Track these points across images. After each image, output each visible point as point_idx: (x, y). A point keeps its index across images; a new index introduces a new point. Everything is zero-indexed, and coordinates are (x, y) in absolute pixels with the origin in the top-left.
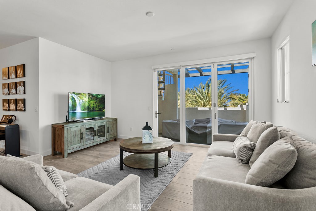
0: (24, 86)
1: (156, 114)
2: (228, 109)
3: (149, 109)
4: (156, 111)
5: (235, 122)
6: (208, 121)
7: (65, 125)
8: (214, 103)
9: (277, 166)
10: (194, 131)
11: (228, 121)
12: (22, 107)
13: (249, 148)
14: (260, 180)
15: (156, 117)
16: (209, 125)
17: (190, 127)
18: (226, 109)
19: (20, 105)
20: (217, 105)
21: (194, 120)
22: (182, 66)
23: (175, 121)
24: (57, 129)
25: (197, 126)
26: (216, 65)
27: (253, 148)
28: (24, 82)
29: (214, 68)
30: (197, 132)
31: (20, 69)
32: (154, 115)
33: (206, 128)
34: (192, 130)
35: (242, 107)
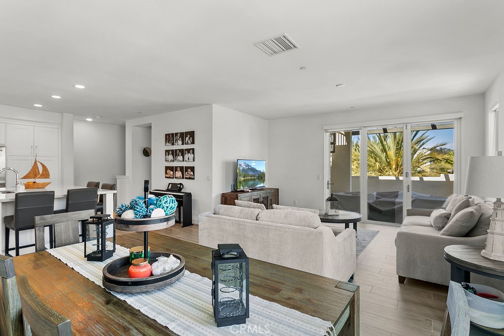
0: (193, 153)
1: (328, 184)
2: (425, 179)
3: (318, 178)
4: (328, 181)
5: (436, 197)
6: (396, 195)
7: (239, 195)
8: (407, 173)
9: (461, 223)
10: (378, 208)
11: (426, 196)
12: (191, 175)
13: (445, 216)
14: (449, 233)
15: (328, 188)
16: (397, 200)
17: (371, 201)
18: (421, 179)
19: (189, 173)
20: (410, 174)
21: (375, 194)
22: (364, 127)
23: (347, 193)
24: (228, 198)
25: (380, 201)
26: (409, 127)
27: (448, 217)
28: (193, 149)
29: (406, 129)
30: (382, 209)
31: (188, 136)
32: (326, 186)
33: (394, 203)
34: (374, 205)
35: (447, 177)
